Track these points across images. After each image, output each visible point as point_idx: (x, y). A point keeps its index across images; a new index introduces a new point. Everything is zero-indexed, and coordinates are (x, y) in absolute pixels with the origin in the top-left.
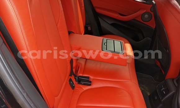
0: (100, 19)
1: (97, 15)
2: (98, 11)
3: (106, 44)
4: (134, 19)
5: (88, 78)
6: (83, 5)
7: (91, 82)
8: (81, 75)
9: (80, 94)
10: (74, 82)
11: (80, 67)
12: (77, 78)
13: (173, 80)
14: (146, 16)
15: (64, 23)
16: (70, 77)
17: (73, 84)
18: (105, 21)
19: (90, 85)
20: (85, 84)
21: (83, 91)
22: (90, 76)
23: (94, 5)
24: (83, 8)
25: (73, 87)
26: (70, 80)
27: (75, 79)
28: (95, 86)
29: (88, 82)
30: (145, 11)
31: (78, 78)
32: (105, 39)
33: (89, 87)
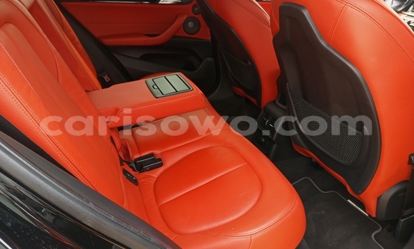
0: (116, 56)
1: (109, 51)
2: (108, 42)
3: (155, 87)
4: (174, 37)
5: (152, 155)
6: (77, 40)
7: (160, 160)
8: (137, 156)
9: (153, 186)
10: (133, 173)
11: (128, 144)
12: (133, 165)
13: (274, 102)
14: (191, 24)
15: (70, 74)
16: (123, 167)
17: (133, 176)
18: (127, 56)
19: (161, 165)
20: (152, 168)
21: (155, 180)
22: (154, 152)
23: (97, 35)
24: (80, 46)
25: (136, 182)
26: (125, 172)
27: (131, 167)
28: (169, 162)
29: (156, 162)
30: (185, 17)
31: (135, 163)
32: (149, 80)
33: (161, 170)
